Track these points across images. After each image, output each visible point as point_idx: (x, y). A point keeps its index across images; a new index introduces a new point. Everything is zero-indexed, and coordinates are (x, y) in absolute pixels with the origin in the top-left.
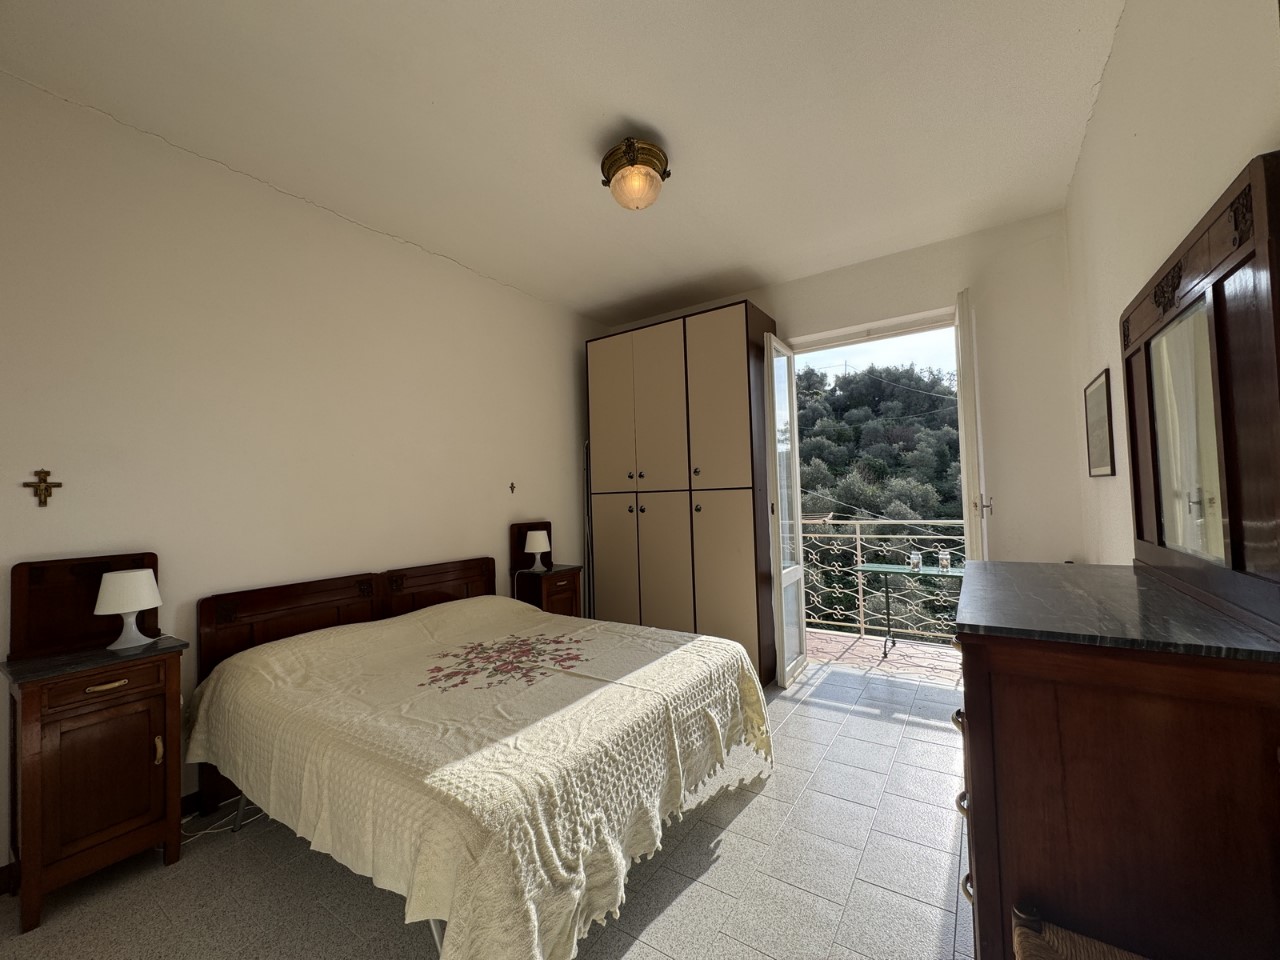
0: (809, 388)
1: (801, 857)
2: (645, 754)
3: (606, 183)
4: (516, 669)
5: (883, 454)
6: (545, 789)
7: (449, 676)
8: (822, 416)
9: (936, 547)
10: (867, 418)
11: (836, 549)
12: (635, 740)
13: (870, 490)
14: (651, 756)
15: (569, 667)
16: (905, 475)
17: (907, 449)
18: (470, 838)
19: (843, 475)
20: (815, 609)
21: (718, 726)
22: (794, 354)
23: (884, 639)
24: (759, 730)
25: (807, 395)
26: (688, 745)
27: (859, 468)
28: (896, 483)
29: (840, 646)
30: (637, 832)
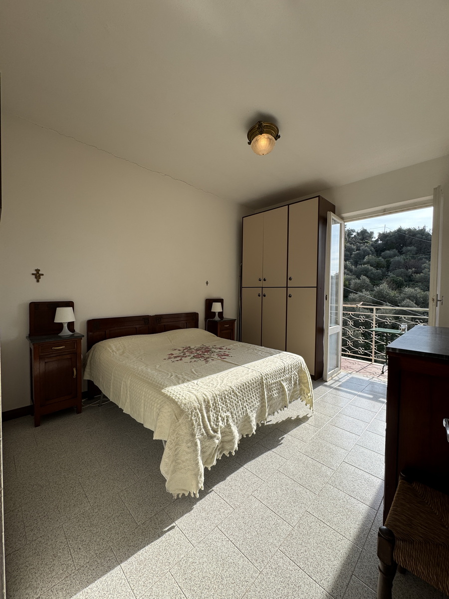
0: (362, 239)
1: (319, 449)
2: (251, 395)
3: (249, 143)
4: (202, 357)
5: (403, 274)
6: (206, 400)
7: (175, 357)
8: (368, 254)
9: (417, 322)
10: (395, 256)
11: (362, 319)
12: (247, 389)
13: (393, 293)
14: (253, 396)
15: (223, 359)
16: (413, 286)
17: (417, 272)
18: (176, 412)
19: (378, 285)
20: (349, 348)
21: (286, 390)
22: (345, 222)
23: (383, 365)
24: (307, 395)
25: (362, 243)
26: (271, 395)
27: (387, 281)
28: (408, 290)
29: (360, 366)
30: (245, 425)
